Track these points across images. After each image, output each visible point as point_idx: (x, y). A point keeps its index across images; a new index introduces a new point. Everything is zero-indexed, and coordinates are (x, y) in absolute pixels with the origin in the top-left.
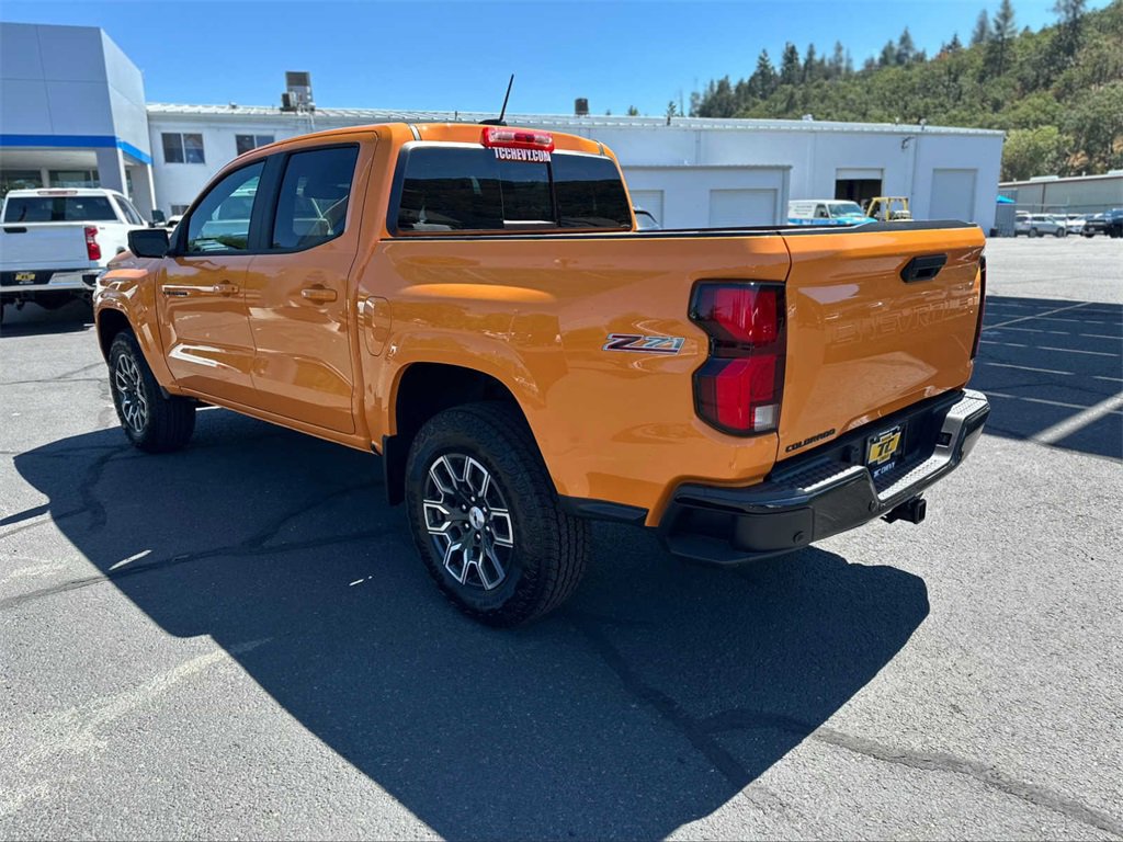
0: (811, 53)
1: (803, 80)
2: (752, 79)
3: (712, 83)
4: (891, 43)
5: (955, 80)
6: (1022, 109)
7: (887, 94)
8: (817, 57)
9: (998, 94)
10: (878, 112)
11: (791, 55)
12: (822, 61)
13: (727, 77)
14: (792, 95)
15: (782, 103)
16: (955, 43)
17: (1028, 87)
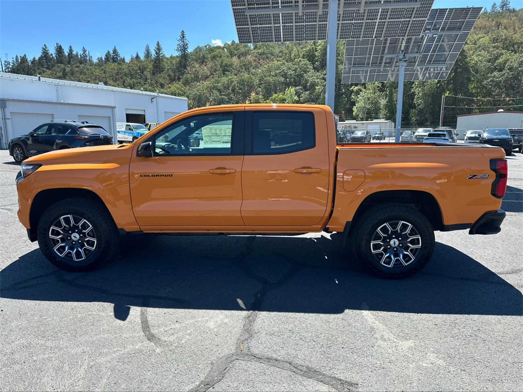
0: (71, 50)
1: (69, 63)
2: (40, 59)
3: (17, 57)
4: (109, 52)
5: (142, 73)
6: (172, 88)
7: (114, 75)
8: (74, 53)
9: (161, 81)
10: (111, 82)
11: (59, 50)
12: (77, 55)
13: (25, 55)
14: (64, 70)
15: (59, 72)
16: (137, 57)
17: (172, 80)
